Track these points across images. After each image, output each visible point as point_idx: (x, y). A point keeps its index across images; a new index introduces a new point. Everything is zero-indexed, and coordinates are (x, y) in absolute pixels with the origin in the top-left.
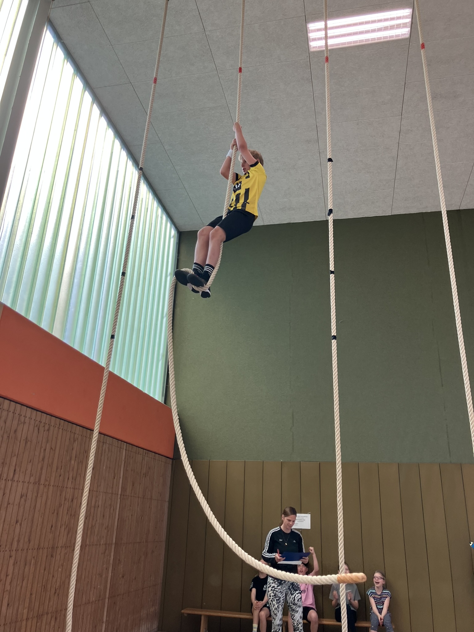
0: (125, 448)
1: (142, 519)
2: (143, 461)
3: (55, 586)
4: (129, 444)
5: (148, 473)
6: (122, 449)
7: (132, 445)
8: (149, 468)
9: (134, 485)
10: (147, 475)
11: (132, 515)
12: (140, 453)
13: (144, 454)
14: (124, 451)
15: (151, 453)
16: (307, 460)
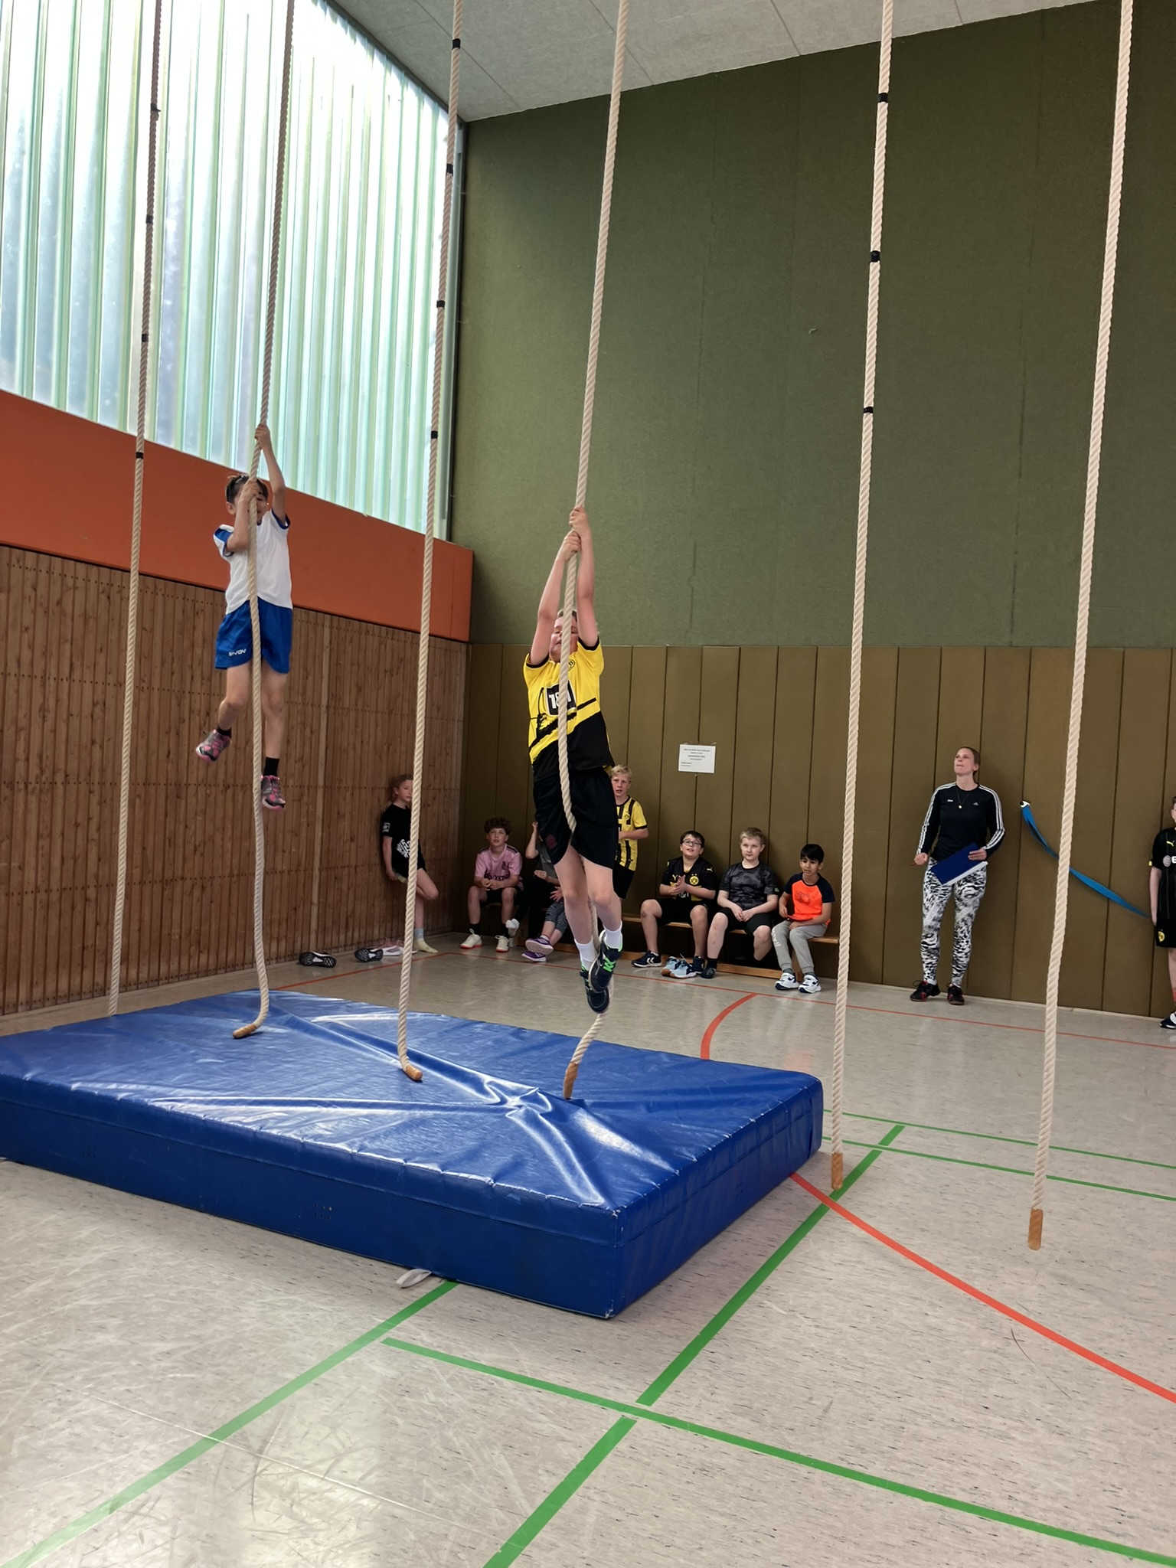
0: (327, 623)
2: (382, 647)
3: (193, 841)
4: (340, 616)
5: (398, 668)
6: (321, 626)
7: (347, 618)
8: (401, 660)
9: (361, 692)
10: (395, 672)
11: (362, 744)
12: (371, 632)
14: (327, 631)
16: (717, 643)
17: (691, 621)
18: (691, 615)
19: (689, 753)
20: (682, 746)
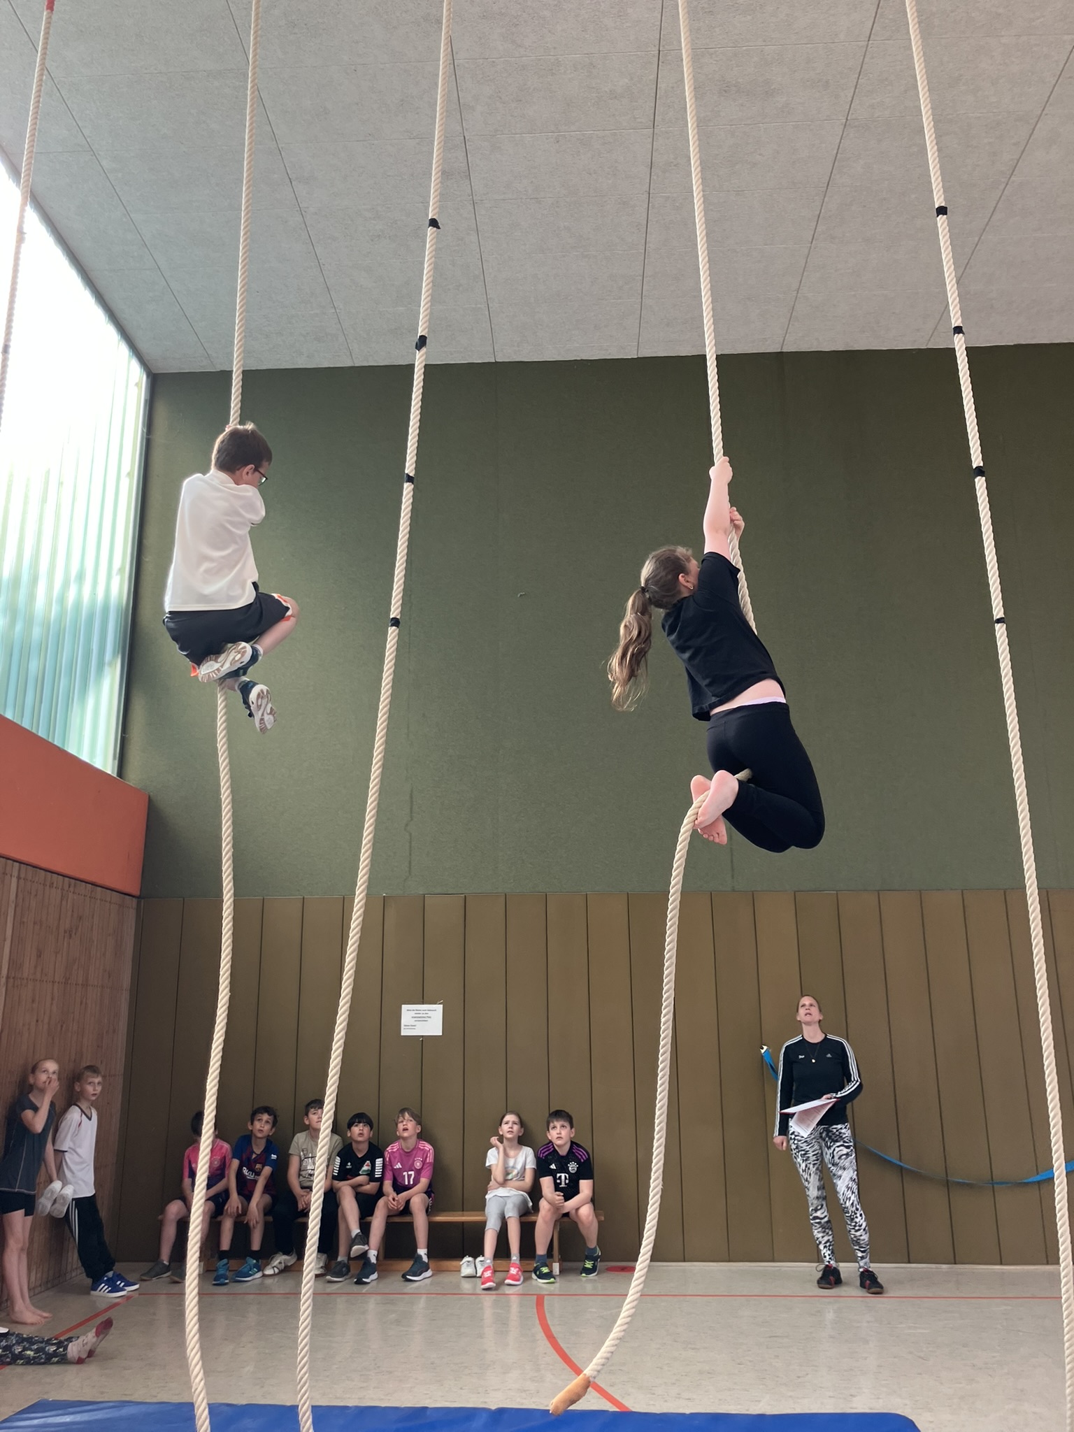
0: (15, 873)
1: (63, 1029)
2: (64, 903)
4: (27, 865)
5: (77, 929)
6: (9, 876)
7: (34, 867)
8: (80, 918)
9: (40, 956)
10: (74, 931)
11: (37, 1021)
12: (55, 885)
13: (66, 887)
14: (14, 880)
15: (84, 883)
16: (439, 891)
17: (410, 868)
18: (410, 862)
19: (413, 1014)
20: (403, 1006)
